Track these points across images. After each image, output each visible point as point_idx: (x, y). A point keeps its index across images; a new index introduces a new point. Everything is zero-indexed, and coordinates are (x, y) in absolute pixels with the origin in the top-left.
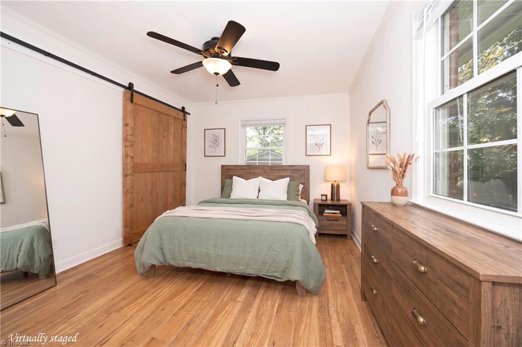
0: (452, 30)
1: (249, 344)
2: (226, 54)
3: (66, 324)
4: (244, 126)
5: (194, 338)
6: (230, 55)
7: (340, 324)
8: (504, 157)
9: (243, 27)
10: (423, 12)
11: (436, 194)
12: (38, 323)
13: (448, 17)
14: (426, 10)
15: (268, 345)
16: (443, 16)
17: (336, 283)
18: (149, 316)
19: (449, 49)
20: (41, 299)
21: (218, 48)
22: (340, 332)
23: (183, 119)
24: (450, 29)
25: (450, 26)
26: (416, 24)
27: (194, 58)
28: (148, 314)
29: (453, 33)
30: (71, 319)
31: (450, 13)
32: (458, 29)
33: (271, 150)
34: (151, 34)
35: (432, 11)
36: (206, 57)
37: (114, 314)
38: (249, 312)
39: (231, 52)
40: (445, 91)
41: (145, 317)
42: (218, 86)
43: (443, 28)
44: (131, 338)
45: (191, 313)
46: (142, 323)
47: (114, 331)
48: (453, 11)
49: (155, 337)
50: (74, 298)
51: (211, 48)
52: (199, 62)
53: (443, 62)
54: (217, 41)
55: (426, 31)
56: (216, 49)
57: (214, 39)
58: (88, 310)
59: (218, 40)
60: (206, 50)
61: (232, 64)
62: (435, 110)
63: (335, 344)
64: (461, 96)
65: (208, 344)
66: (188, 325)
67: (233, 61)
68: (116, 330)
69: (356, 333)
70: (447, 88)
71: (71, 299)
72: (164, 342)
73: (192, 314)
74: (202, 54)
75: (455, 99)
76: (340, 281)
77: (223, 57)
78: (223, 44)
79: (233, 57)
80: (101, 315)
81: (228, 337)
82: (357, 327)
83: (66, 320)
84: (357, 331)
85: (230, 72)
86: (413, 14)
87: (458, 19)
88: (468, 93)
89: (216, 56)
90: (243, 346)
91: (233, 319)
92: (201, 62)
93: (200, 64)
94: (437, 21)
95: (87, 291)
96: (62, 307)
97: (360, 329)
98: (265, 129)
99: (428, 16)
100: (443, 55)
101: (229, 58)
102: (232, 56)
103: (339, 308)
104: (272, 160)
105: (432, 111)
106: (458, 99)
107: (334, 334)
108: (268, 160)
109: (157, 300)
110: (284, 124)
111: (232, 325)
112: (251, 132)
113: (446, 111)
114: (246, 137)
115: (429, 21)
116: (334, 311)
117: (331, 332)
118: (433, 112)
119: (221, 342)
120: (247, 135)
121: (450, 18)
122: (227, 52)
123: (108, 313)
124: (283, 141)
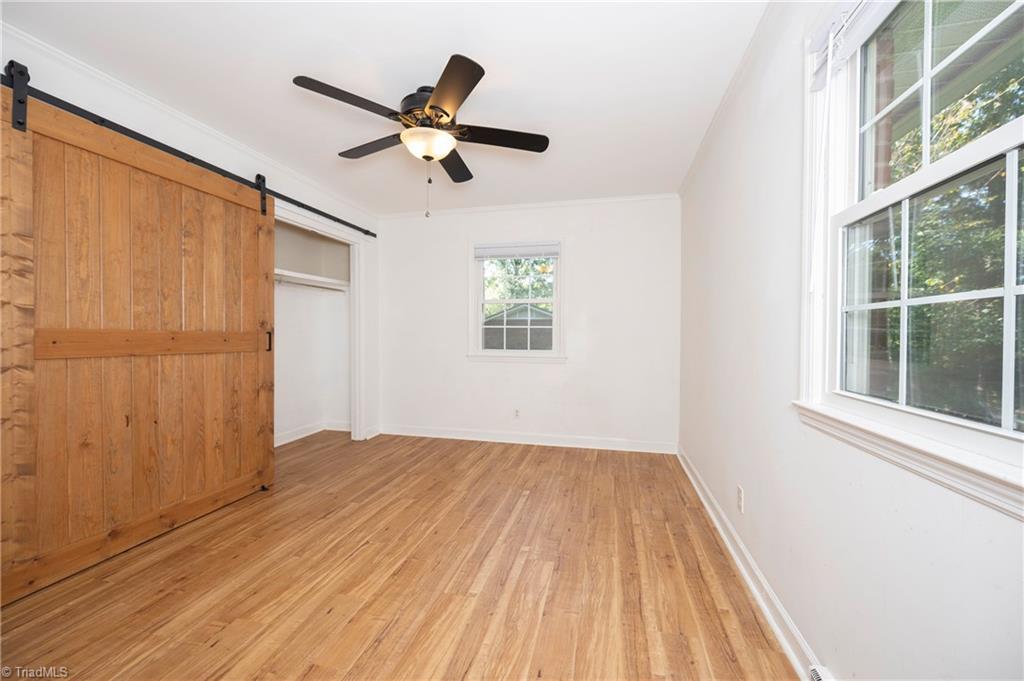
0: (882, 73)
1: (493, 676)
2: (445, 120)
3: (146, 642)
4: (480, 258)
5: (391, 665)
6: (453, 121)
7: (662, 635)
8: (968, 313)
9: (479, 67)
10: (827, 38)
11: (846, 390)
12: (93, 640)
13: (873, 48)
14: (832, 35)
15: (529, 678)
16: (865, 46)
17: (654, 558)
18: (303, 626)
19: (874, 112)
20: (95, 595)
21: (431, 107)
22: (662, 649)
23: (259, 207)
24: (878, 72)
25: (878, 66)
26: (812, 63)
27: (384, 127)
28: (302, 621)
29: (883, 78)
30: (155, 634)
31: (877, 41)
32: (892, 72)
33: (532, 305)
34: (301, 81)
35: (845, 35)
36: (407, 126)
37: (237, 623)
38: (492, 614)
39: (455, 117)
40: (866, 193)
41: (296, 626)
42: (430, 181)
43: (864, 70)
44: (272, 666)
45: (383, 617)
46: (291, 638)
47: (237, 655)
48: (884, 37)
49: (316, 663)
50: (161, 591)
51: (417, 108)
52: (394, 136)
53: (863, 136)
54: (428, 94)
55: (832, 76)
56: (427, 110)
57: (423, 89)
58: (188, 614)
59: (431, 92)
60: (408, 112)
61: (457, 138)
62: (845, 230)
63: (653, 673)
64: (899, 204)
65: (417, 676)
66: (378, 641)
67: (460, 134)
68: (241, 651)
69: (693, 652)
70: (869, 187)
71: (157, 594)
72: (332, 674)
73: (384, 620)
74: (400, 120)
75: (885, 209)
76: (662, 554)
77: (440, 126)
78: (440, 98)
79: (460, 125)
80: (213, 623)
81: (453, 663)
82: (694, 640)
83: (148, 633)
84: (695, 648)
85: (454, 153)
86: (808, 42)
87: (892, 51)
88: (912, 197)
89: (427, 123)
90: (483, 678)
91: (461, 628)
92: (398, 136)
93: (396, 139)
94: (853, 56)
95: (183, 578)
96: (138, 609)
97: (700, 643)
98: (517, 263)
99: (835, 45)
100: (863, 122)
101: (451, 126)
102: (458, 123)
103: (661, 606)
104: (533, 322)
105: (840, 230)
106: (890, 210)
107: (651, 653)
108: (524, 322)
109: (318, 594)
110: (557, 254)
111: (461, 640)
112: (492, 269)
113: (868, 230)
114: (484, 279)
115: (837, 55)
116: (651, 610)
117: (646, 650)
118: (843, 233)
119: (441, 672)
120: (486, 275)
121: (878, 50)
122: (448, 116)
123: (227, 618)
124: (554, 286)
